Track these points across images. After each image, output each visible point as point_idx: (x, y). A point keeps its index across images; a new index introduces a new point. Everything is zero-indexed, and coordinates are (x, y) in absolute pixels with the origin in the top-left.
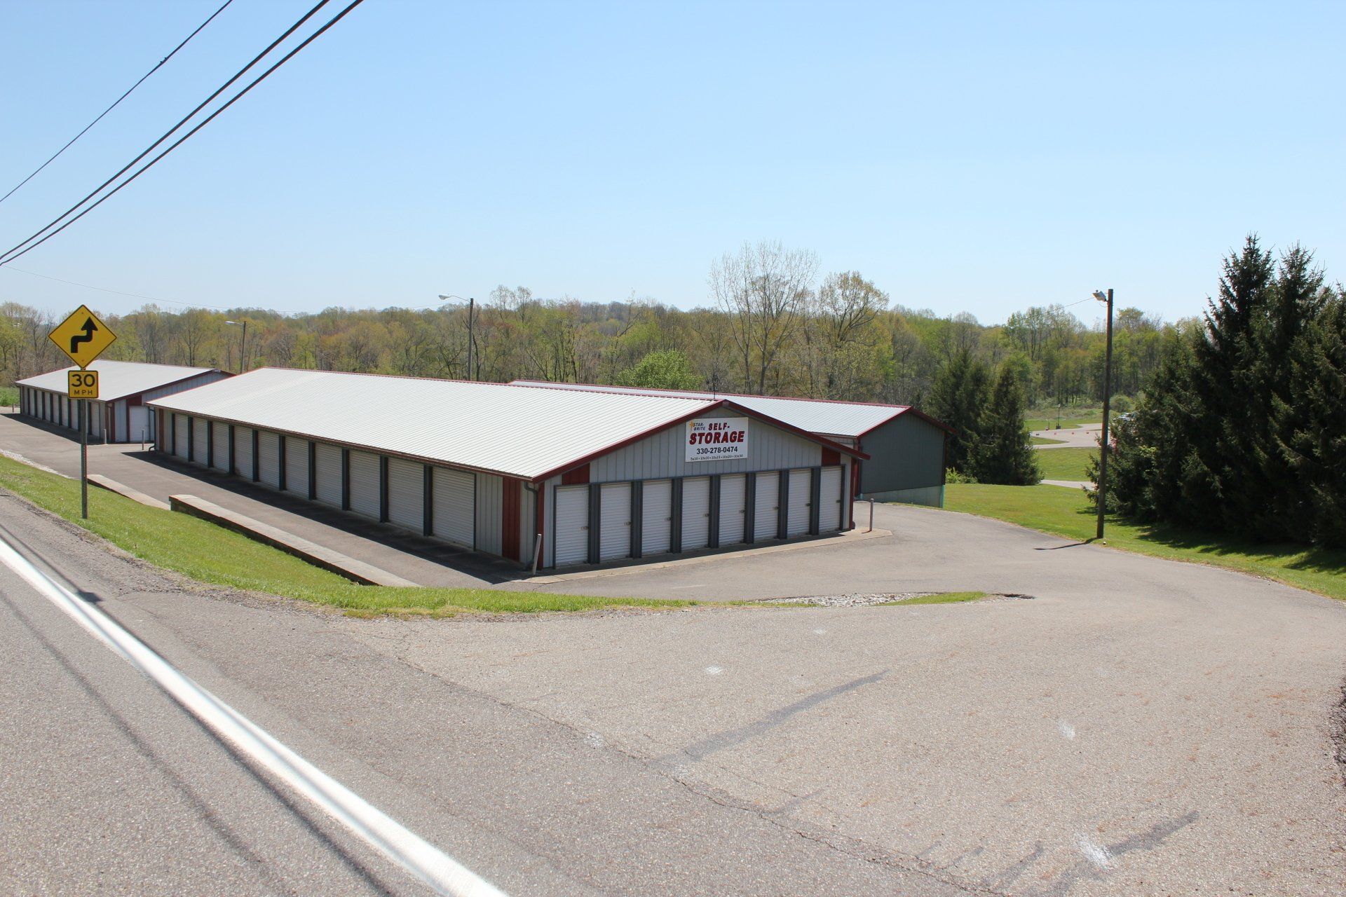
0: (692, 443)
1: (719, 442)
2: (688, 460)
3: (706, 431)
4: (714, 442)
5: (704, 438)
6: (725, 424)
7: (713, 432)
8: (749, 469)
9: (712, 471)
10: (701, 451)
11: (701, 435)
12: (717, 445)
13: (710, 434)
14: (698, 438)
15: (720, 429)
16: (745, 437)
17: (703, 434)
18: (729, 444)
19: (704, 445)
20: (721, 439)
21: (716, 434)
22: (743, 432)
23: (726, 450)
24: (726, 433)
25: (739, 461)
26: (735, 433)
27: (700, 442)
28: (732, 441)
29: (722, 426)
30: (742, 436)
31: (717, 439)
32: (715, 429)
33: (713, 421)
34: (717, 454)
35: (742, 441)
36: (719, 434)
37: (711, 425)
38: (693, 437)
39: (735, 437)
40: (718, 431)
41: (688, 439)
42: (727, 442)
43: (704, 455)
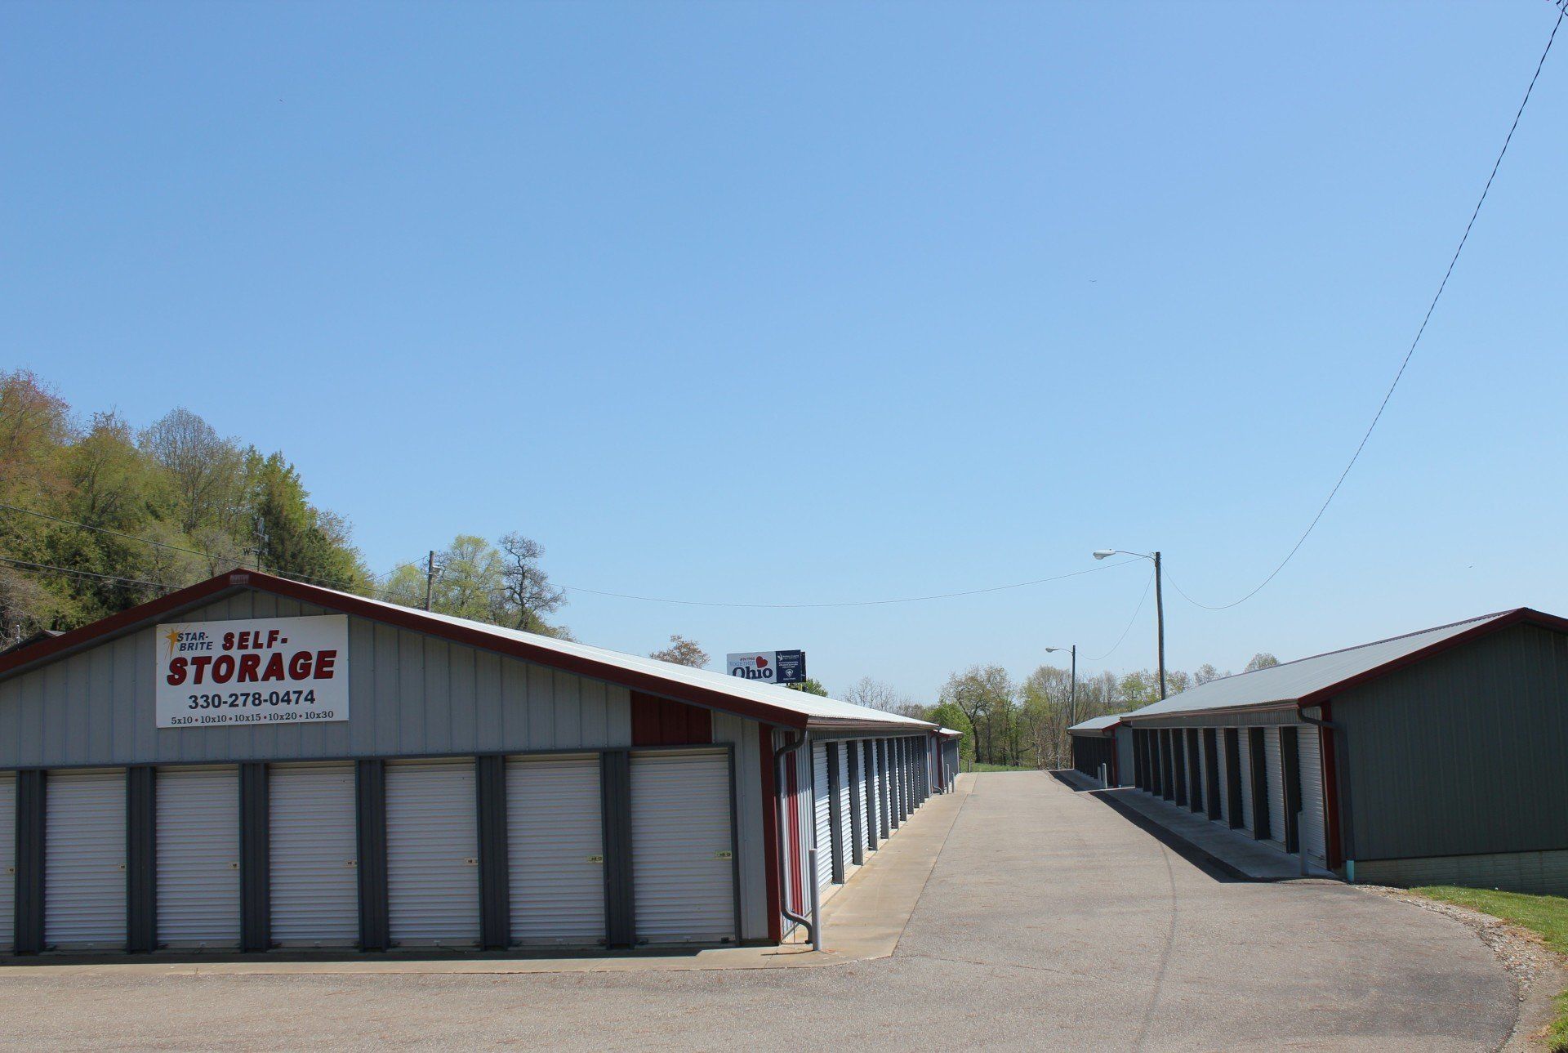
0: (172, 681)
1: (254, 678)
2: (163, 720)
3: (217, 652)
4: (241, 679)
5: (208, 669)
6: (273, 635)
7: (236, 654)
8: (363, 749)
9: (244, 752)
10: (201, 701)
11: (200, 662)
12: (249, 686)
13: (229, 660)
14: (191, 670)
15: (257, 645)
16: (341, 666)
17: (208, 660)
18: (289, 684)
19: (209, 686)
20: (261, 671)
21: (245, 658)
22: (333, 654)
23: (275, 699)
24: (277, 659)
25: (325, 727)
26: (306, 655)
27: (198, 679)
28: (295, 675)
29: (263, 639)
30: (331, 664)
31: (249, 668)
32: (242, 646)
33: (236, 627)
34: (250, 709)
35: (330, 675)
36: (256, 659)
37: (229, 638)
38: (178, 667)
39: (306, 669)
40: (250, 651)
41: (163, 670)
42: (281, 677)
43: (211, 711)
